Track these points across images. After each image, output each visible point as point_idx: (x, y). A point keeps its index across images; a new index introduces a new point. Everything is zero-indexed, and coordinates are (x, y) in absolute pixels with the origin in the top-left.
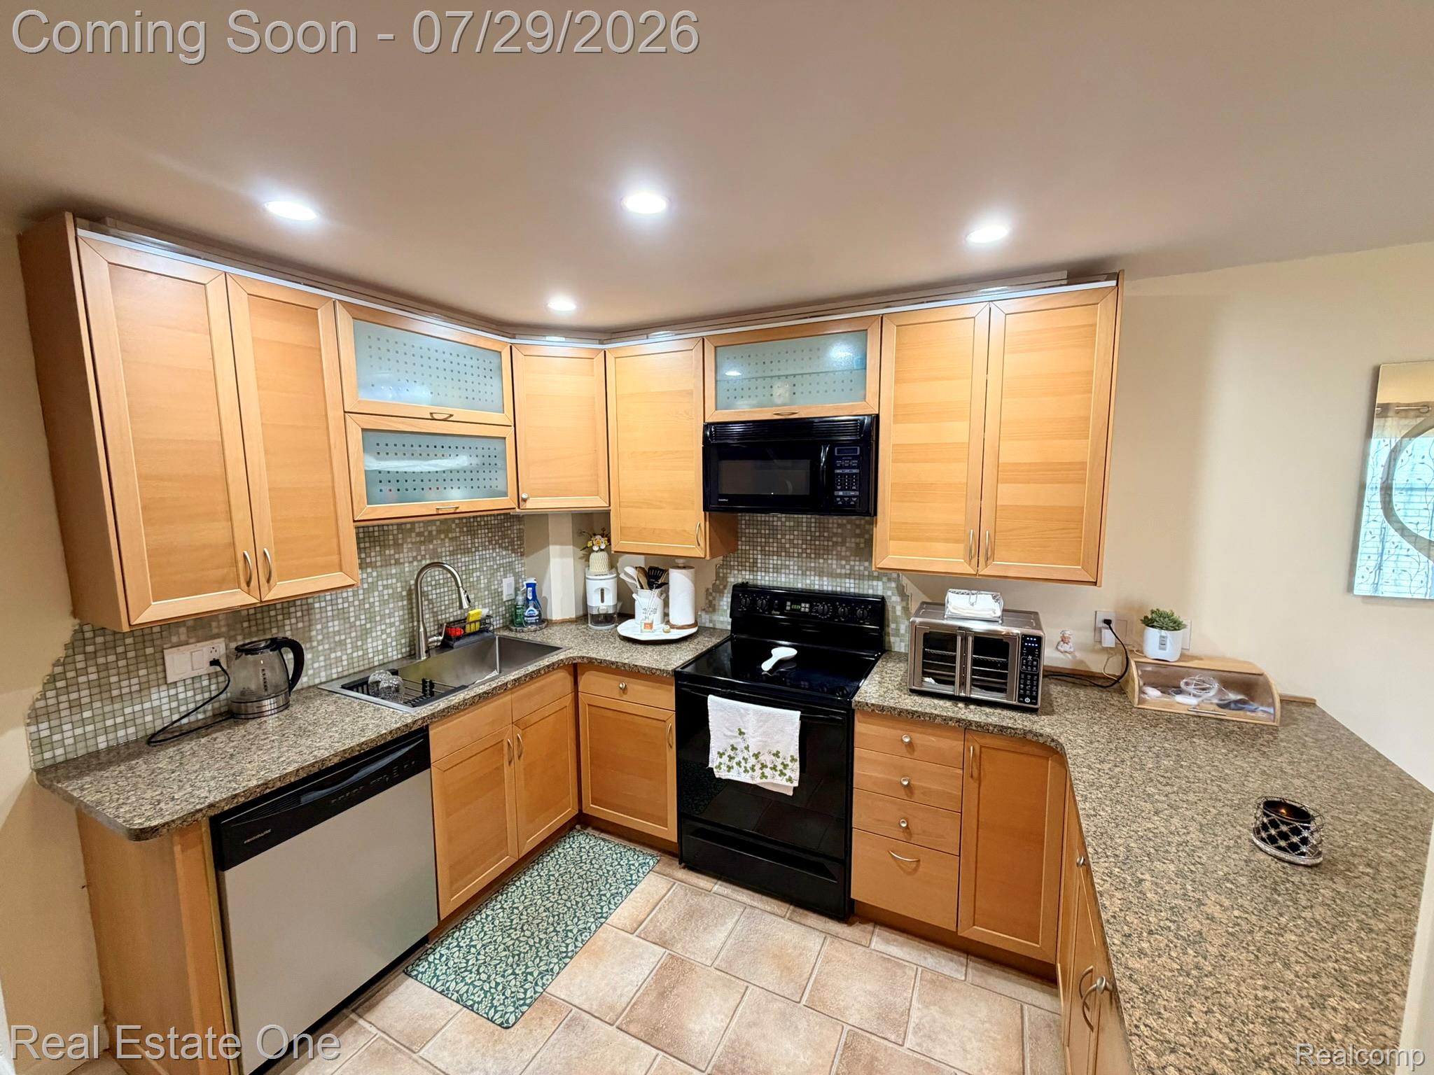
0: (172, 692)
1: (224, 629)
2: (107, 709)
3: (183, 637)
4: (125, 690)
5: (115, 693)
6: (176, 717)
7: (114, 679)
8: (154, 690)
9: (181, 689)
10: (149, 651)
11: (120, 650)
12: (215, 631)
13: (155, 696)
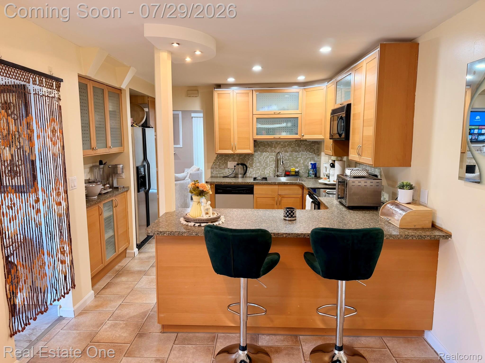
0: (228, 170)
1: (237, 160)
2: (220, 170)
3: (231, 160)
4: (222, 167)
5: (221, 167)
6: (228, 175)
7: (221, 165)
8: (226, 169)
9: (230, 170)
10: (226, 161)
11: (222, 160)
12: (236, 160)
13: (226, 170)
